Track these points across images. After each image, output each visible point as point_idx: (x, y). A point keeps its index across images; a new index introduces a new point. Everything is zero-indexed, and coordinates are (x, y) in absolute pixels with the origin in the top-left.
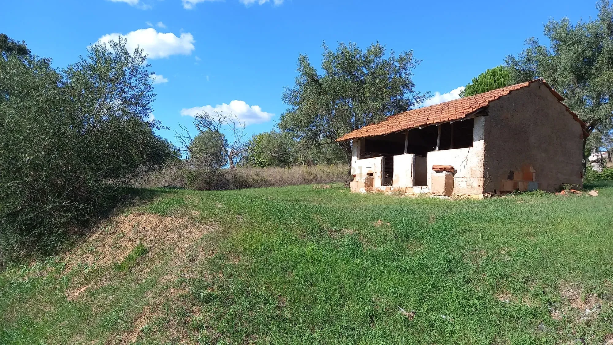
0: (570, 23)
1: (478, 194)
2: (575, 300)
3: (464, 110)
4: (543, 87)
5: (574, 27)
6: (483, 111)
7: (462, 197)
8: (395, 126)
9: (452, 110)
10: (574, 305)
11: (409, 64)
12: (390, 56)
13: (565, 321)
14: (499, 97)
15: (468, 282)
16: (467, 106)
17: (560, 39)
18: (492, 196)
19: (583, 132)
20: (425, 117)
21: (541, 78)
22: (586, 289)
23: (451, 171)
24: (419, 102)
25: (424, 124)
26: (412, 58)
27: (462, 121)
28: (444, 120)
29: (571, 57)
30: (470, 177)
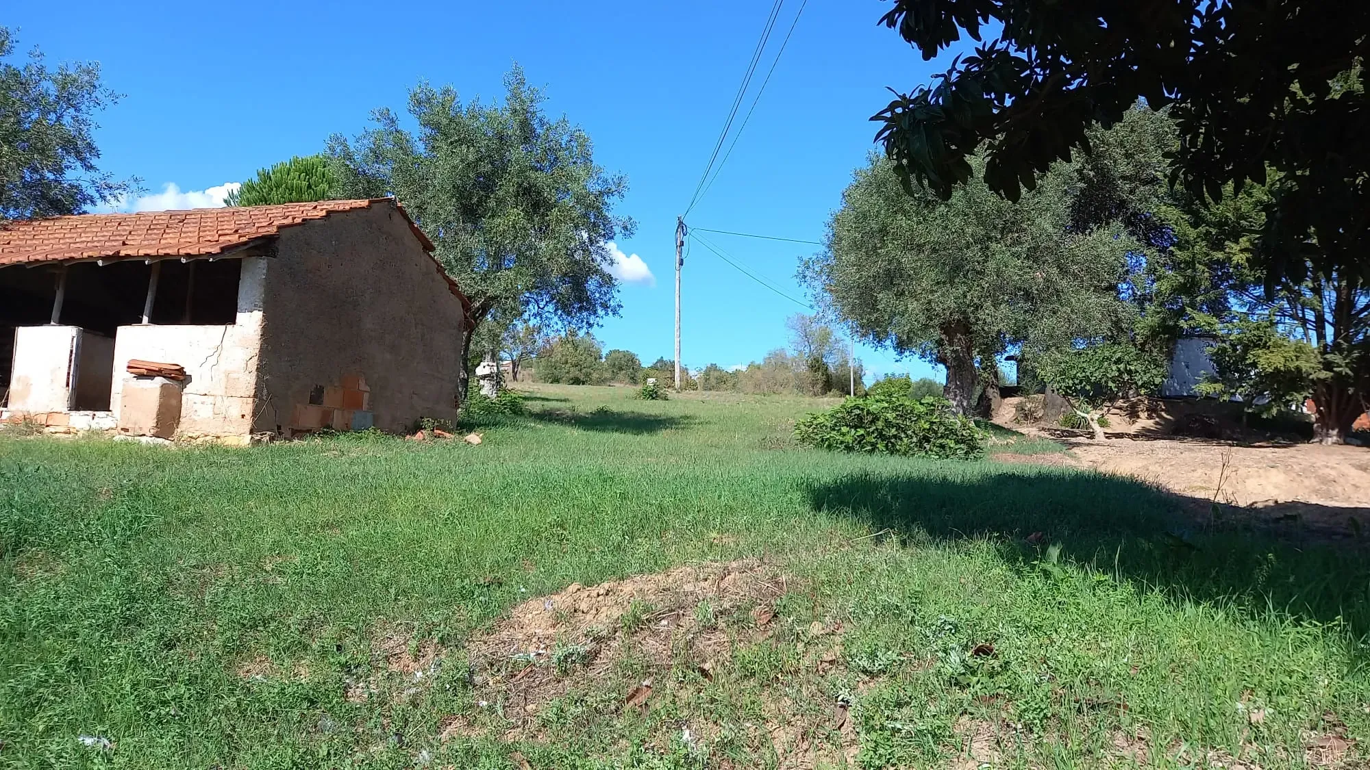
0: (457, 100)
1: (239, 436)
2: (398, 657)
3: (219, 236)
4: (397, 217)
5: (464, 109)
6: (264, 246)
7: (199, 441)
8: (28, 249)
9: (190, 232)
10: (395, 668)
11: (87, 96)
12: (31, 61)
13: (373, 703)
14: (303, 220)
15: (170, 646)
16: (230, 226)
17: (437, 127)
18: (272, 439)
19: (466, 317)
20: (118, 238)
21: (393, 196)
22: (422, 631)
23: (178, 377)
24: (109, 197)
25: (111, 254)
26: (97, 84)
27: (211, 260)
28: (168, 251)
29: (455, 167)
30: (223, 394)
